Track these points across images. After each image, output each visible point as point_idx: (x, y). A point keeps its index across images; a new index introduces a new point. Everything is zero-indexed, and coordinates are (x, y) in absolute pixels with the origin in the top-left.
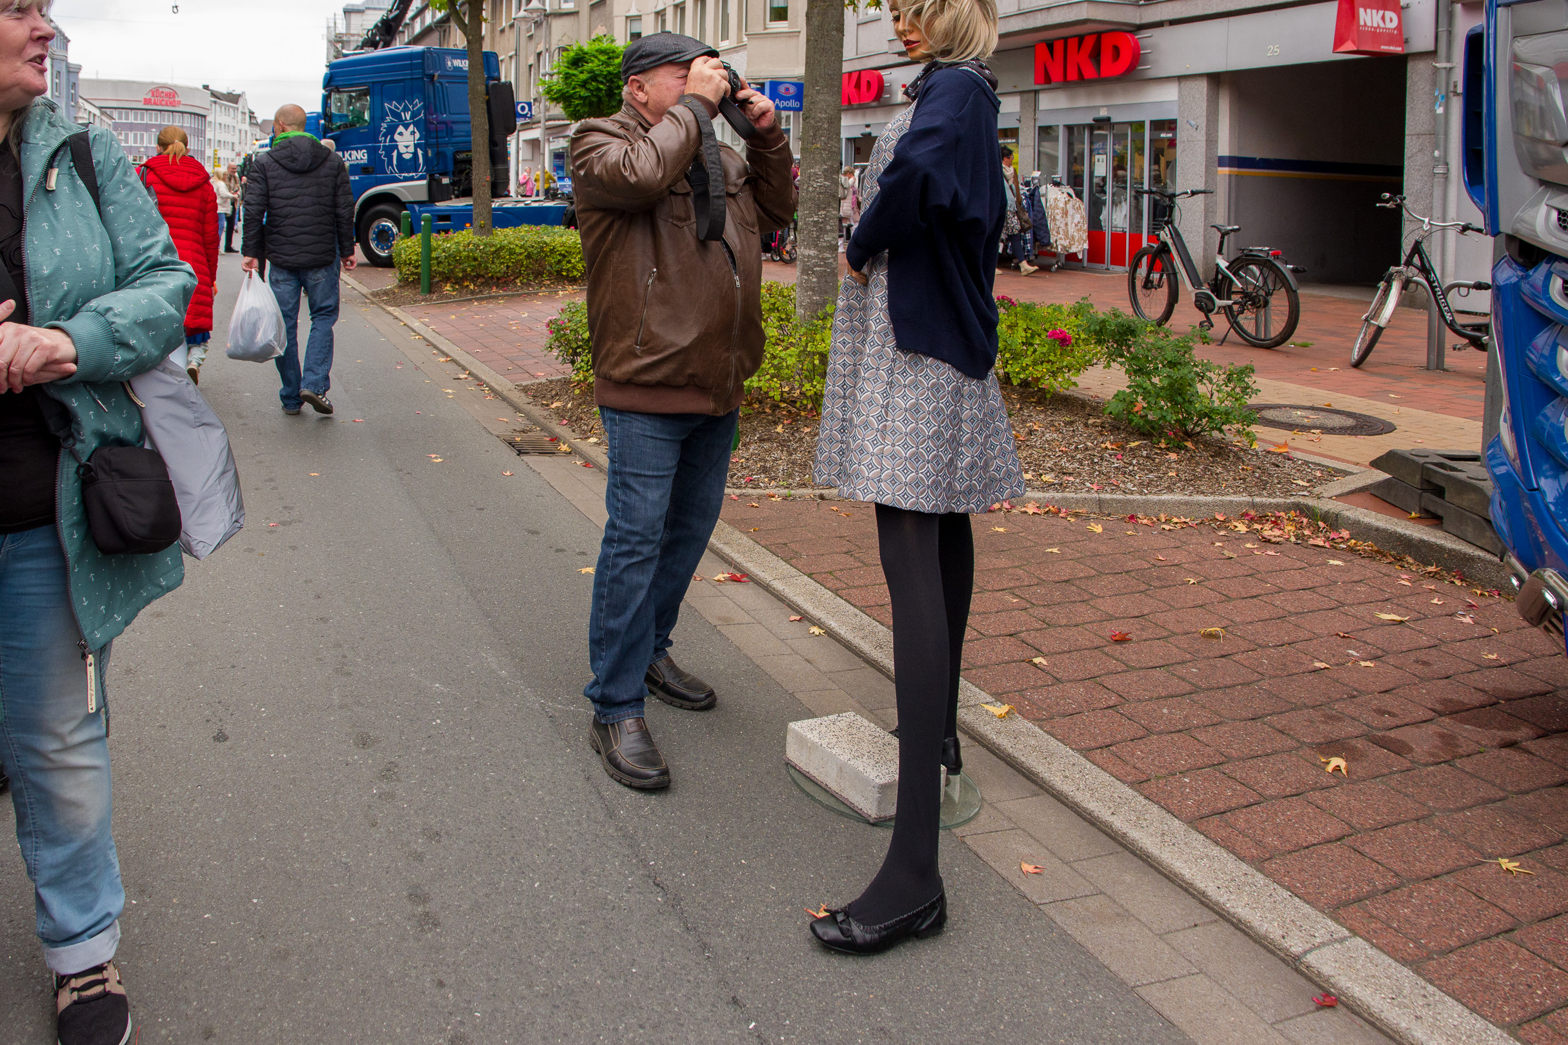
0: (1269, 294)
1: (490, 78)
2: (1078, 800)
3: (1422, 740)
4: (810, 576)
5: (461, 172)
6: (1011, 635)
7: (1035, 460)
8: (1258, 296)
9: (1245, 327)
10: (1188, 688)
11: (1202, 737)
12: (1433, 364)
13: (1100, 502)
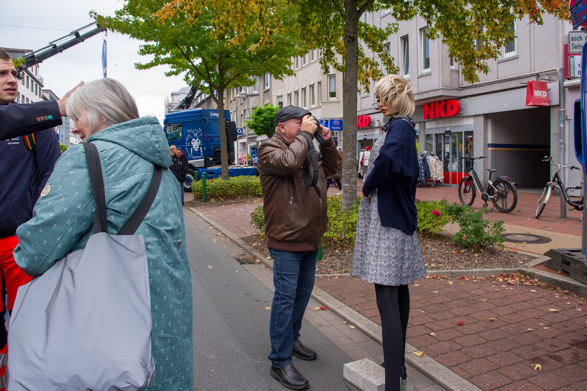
0: (507, 193)
1: (227, 120)
2: (448, 386)
3: (567, 356)
4: (350, 306)
5: (217, 156)
6: (422, 325)
7: (429, 258)
8: (503, 194)
9: (499, 205)
10: (485, 341)
11: (491, 359)
12: (563, 216)
13: (452, 273)
